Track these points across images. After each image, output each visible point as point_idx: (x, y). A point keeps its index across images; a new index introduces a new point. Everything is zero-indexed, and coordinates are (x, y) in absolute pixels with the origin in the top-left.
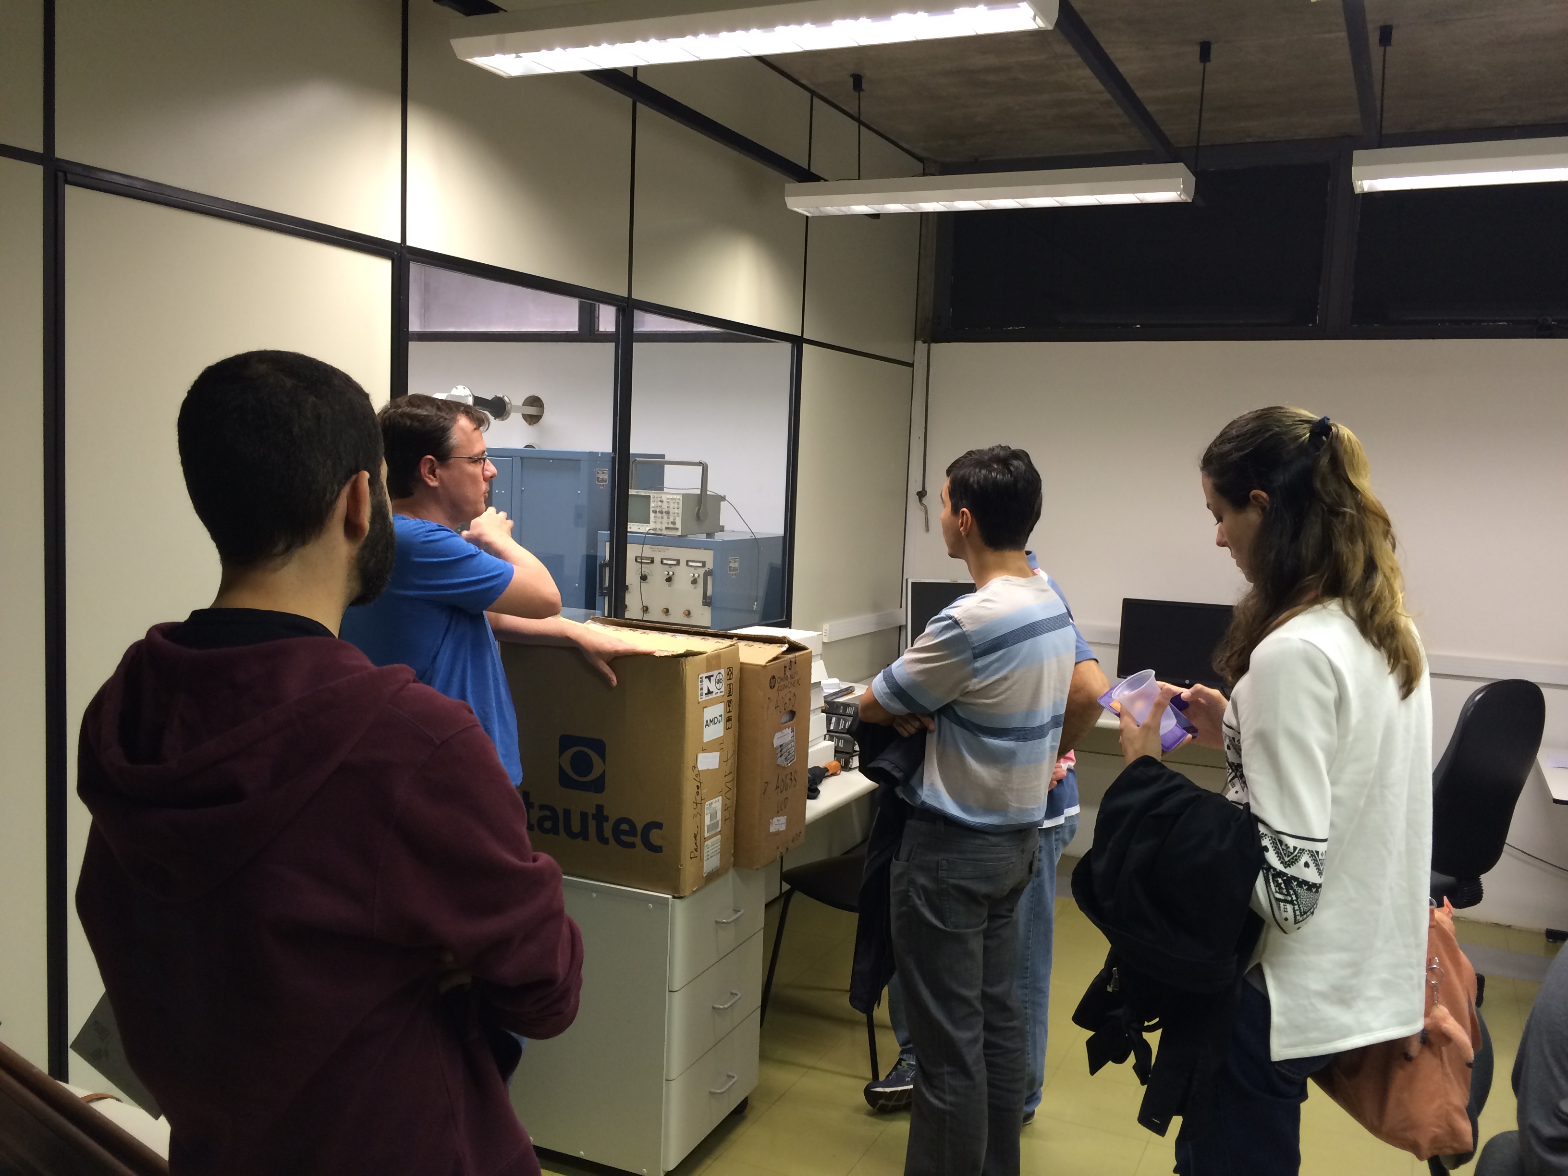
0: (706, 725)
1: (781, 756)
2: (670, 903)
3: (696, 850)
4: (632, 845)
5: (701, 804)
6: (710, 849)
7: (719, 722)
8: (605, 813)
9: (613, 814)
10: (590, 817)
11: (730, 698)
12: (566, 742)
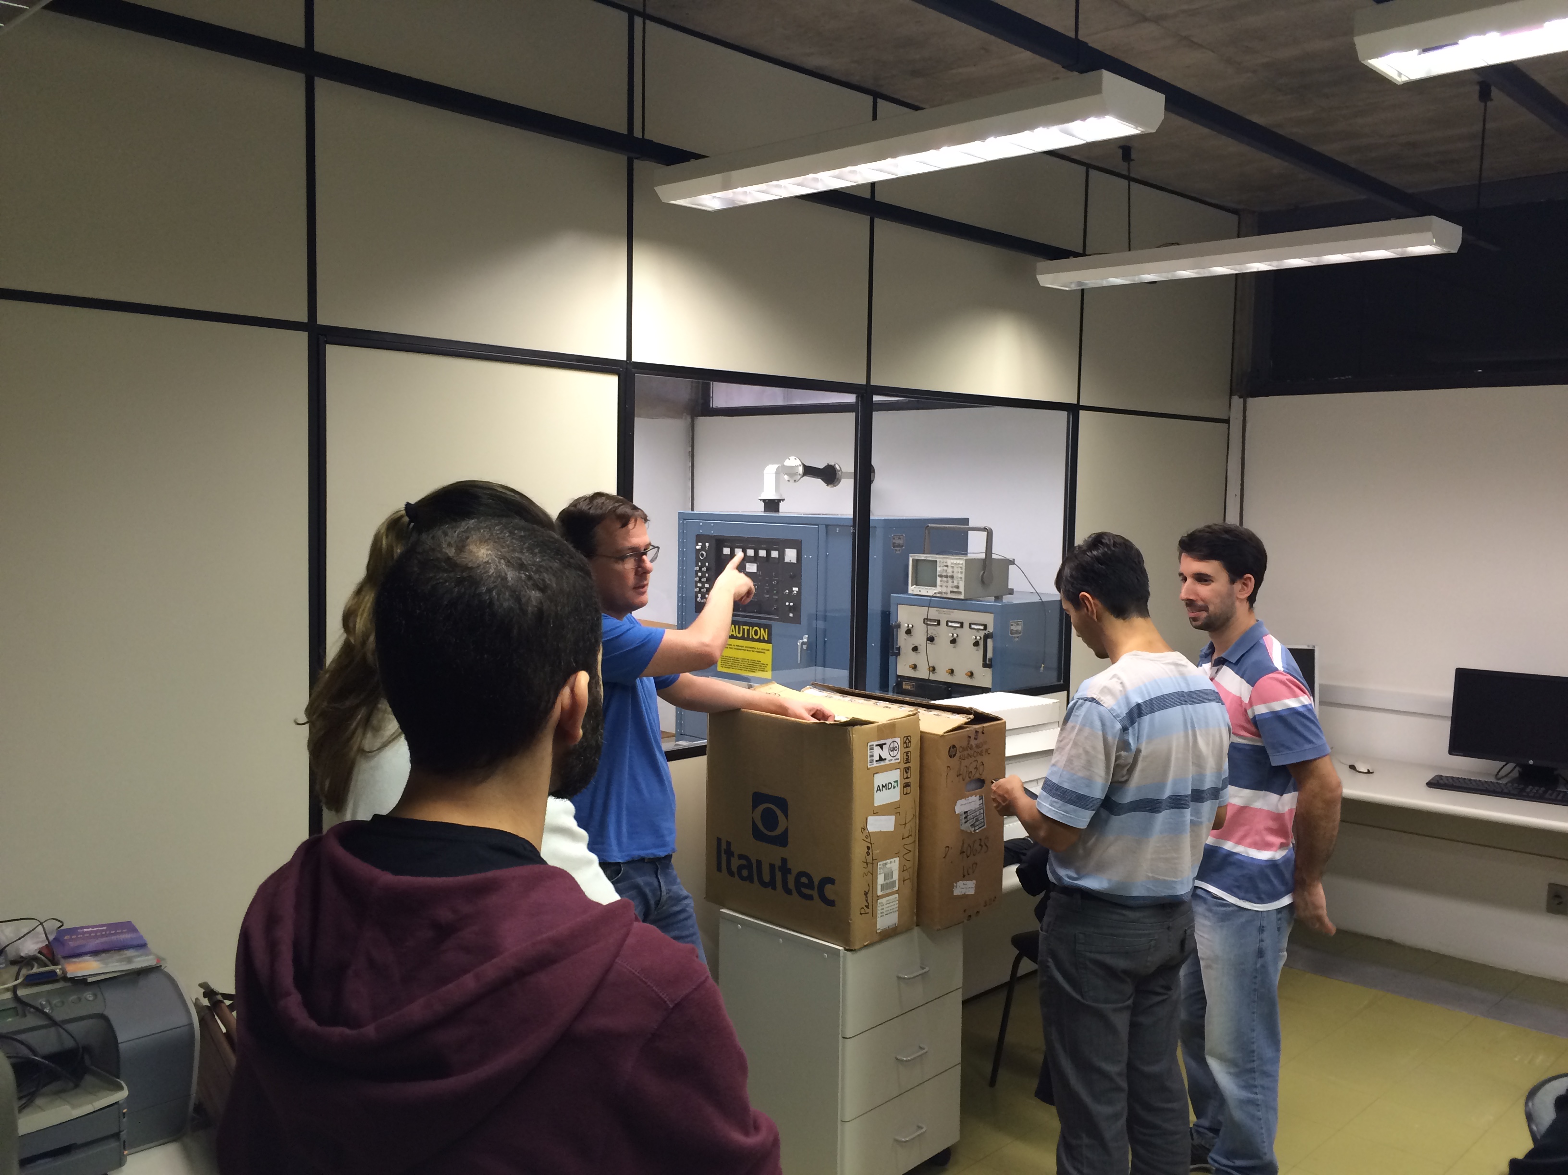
0: (877, 790)
1: (965, 823)
2: (842, 954)
3: (867, 907)
4: (810, 898)
5: (872, 863)
6: (883, 907)
7: (894, 787)
8: (789, 866)
9: (796, 867)
10: (777, 869)
11: (907, 765)
12: (758, 798)
